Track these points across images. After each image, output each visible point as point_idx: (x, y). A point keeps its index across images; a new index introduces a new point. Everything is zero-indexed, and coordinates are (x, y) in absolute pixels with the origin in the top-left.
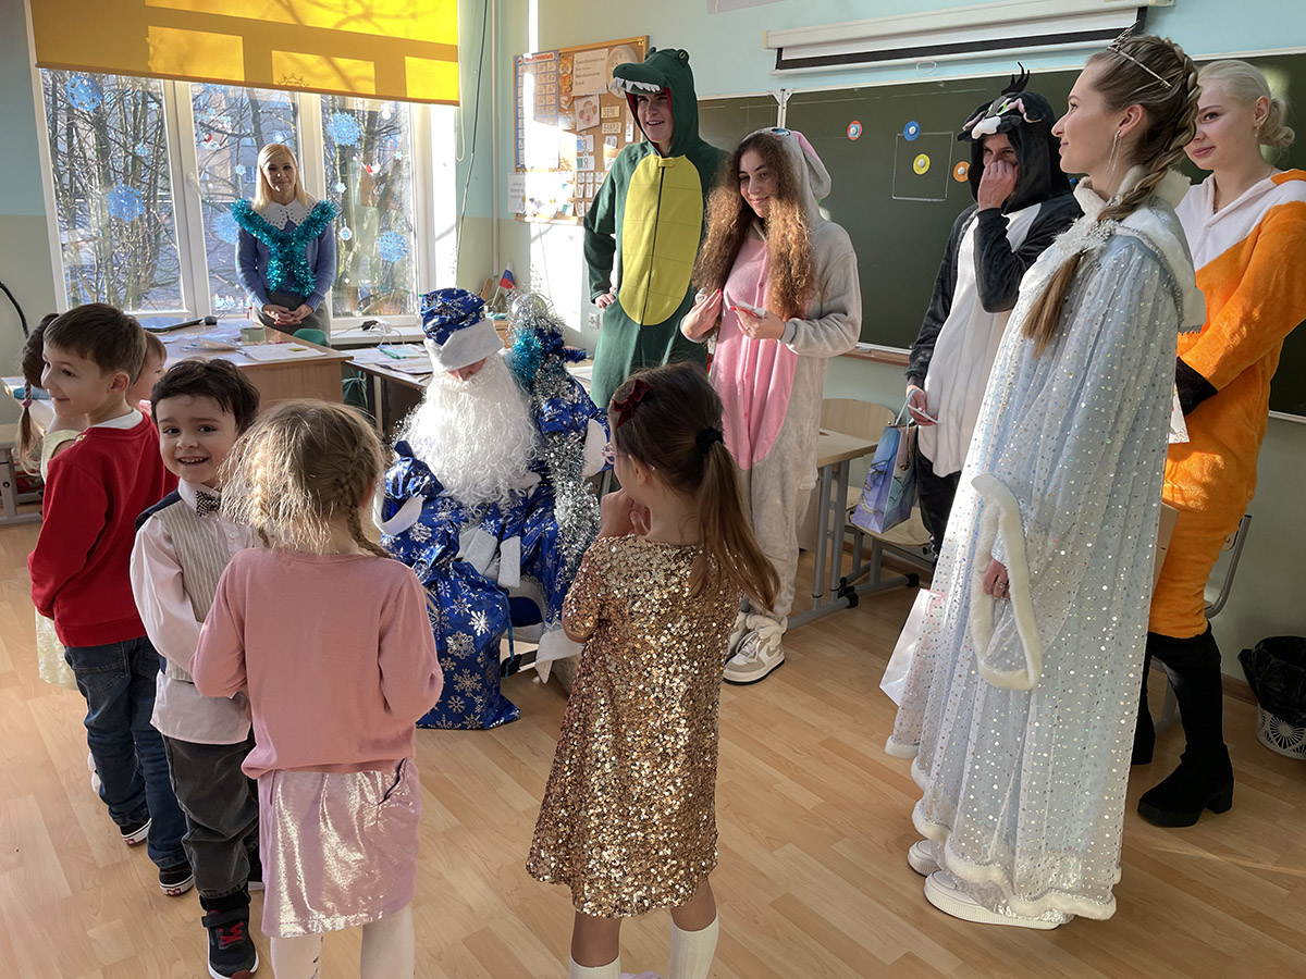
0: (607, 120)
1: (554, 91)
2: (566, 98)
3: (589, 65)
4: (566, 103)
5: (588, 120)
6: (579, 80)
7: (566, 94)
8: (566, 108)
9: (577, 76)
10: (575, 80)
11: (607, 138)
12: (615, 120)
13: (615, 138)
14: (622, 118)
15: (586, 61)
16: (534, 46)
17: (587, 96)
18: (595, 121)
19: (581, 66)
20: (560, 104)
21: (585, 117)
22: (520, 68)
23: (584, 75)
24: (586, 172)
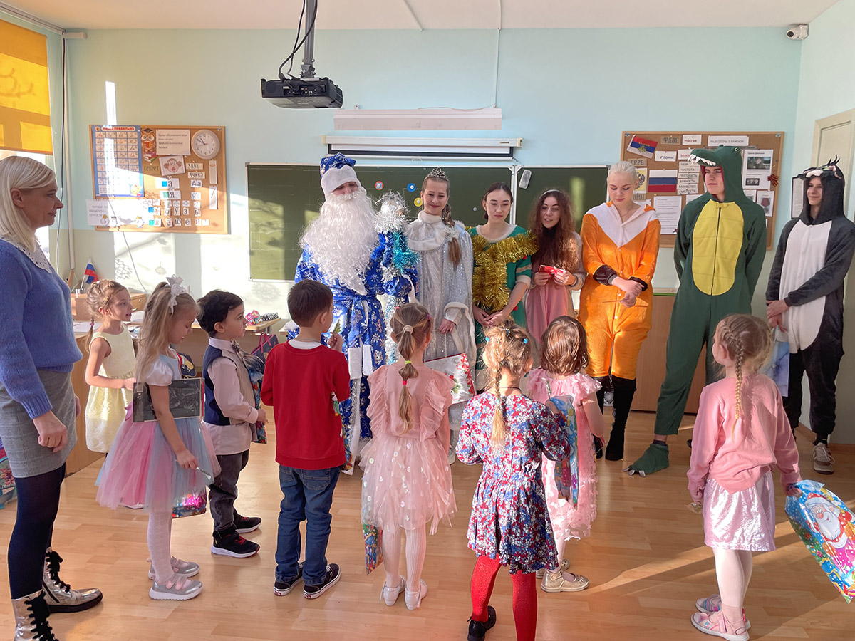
0: (194, 171)
1: (137, 150)
2: (150, 156)
3: (172, 137)
4: (150, 158)
5: (174, 169)
6: (161, 146)
7: (149, 152)
8: (150, 161)
9: (160, 143)
10: (158, 145)
11: (192, 181)
13: (200, 181)
14: (206, 169)
15: (168, 135)
16: (112, 121)
17: (171, 155)
18: (181, 170)
19: (162, 137)
20: (143, 158)
21: (170, 167)
22: (97, 134)
23: (167, 143)
24: (172, 201)
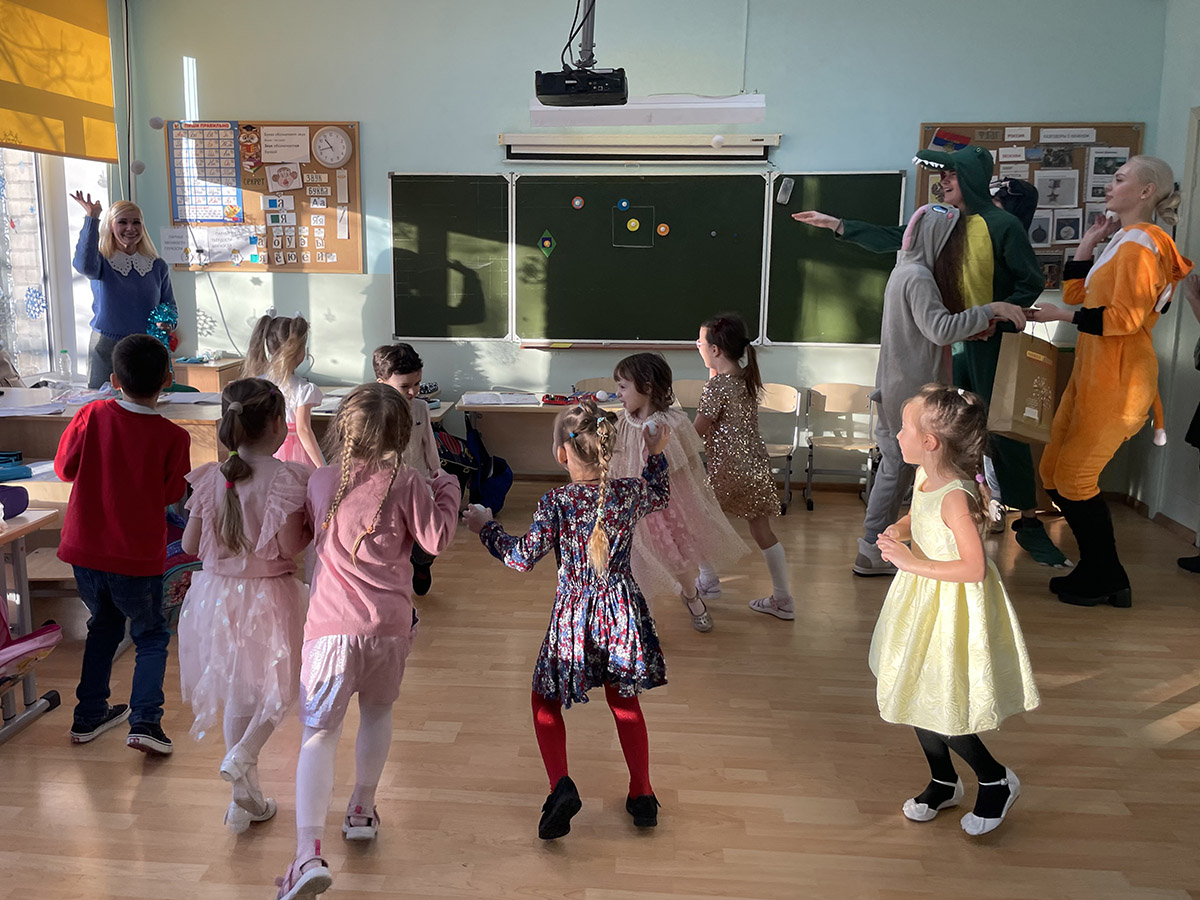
0: (315, 184)
1: (233, 156)
2: (252, 164)
3: (284, 137)
4: (251, 167)
5: (286, 183)
6: (268, 149)
7: (251, 159)
8: (252, 171)
9: (266, 146)
10: (263, 149)
11: (312, 199)
12: (323, 184)
13: (324, 199)
14: (332, 182)
15: (278, 135)
17: (283, 163)
18: (297, 184)
19: (270, 138)
20: (241, 165)
21: (281, 180)
22: (175, 133)
23: (276, 146)
24: (284, 227)
